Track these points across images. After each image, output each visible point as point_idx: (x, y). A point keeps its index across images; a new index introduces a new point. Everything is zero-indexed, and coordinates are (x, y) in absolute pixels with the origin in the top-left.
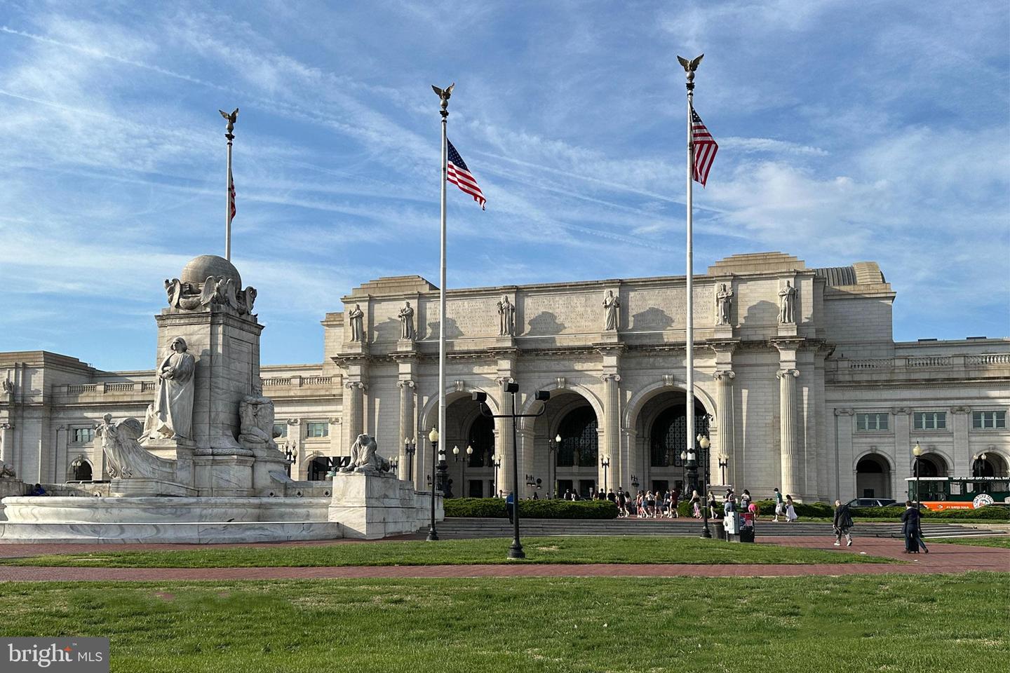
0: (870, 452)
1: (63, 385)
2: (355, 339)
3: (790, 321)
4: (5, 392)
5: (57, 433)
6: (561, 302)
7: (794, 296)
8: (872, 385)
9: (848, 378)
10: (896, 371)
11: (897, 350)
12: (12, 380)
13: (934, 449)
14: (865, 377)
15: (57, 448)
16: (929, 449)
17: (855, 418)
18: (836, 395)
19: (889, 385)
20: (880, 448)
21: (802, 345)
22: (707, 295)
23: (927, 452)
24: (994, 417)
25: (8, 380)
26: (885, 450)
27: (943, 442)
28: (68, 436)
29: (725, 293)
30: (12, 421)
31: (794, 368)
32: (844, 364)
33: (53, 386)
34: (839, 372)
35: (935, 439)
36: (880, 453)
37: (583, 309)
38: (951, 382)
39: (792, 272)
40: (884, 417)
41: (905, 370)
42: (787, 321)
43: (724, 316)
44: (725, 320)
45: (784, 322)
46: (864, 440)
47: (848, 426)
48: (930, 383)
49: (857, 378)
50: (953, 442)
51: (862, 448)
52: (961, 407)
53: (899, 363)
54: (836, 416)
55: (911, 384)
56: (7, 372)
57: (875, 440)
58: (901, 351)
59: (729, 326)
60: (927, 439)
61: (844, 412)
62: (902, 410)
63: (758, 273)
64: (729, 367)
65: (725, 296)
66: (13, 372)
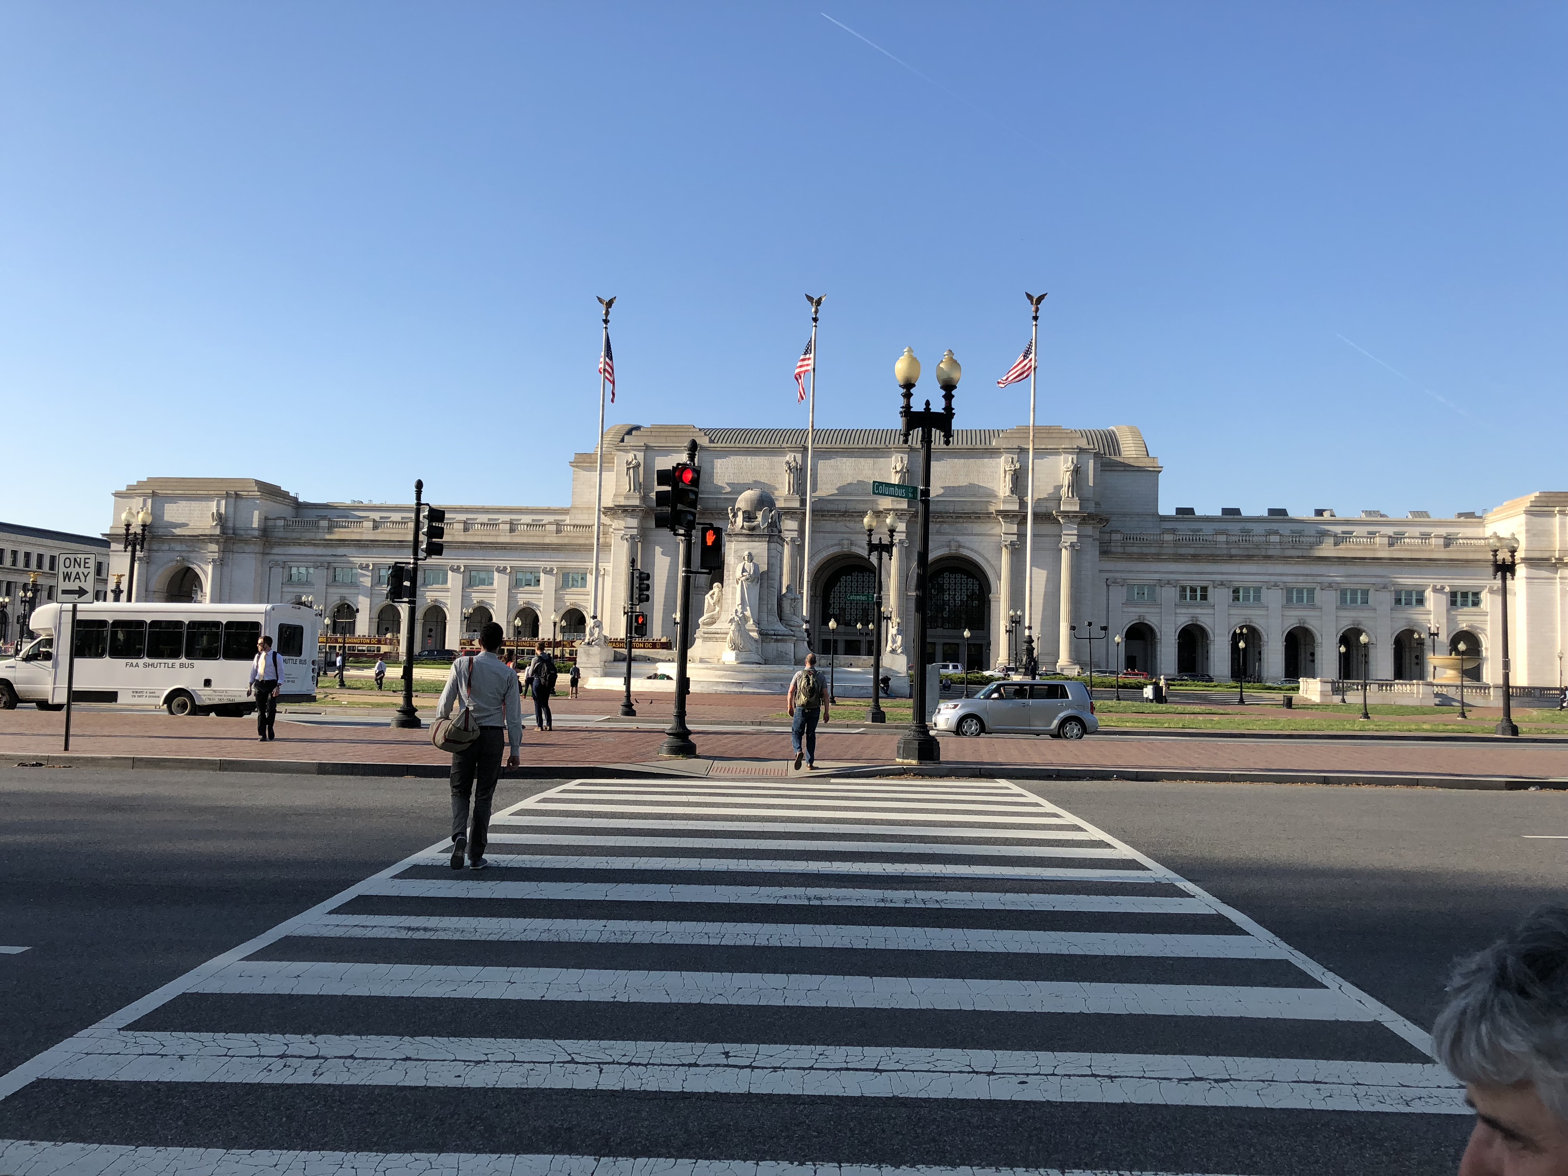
0: (1138, 621)
1: (279, 518)
2: (632, 491)
3: (1073, 496)
4: (214, 524)
5: (270, 570)
6: (848, 464)
7: (1077, 471)
8: (1142, 557)
9: (1120, 550)
10: (1164, 545)
11: (1162, 523)
12: (223, 511)
13: (1197, 621)
14: (1135, 550)
15: (269, 587)
16: (1192, 620)
17: (1125, 588)
18: (1109, 565)
19: (1158, 558)
20: (1147, 618)
21: (1083, 519)
22: (994, 465)
23: (1191, 623)
24: (1252, 592)
25: (218, 511)
26: (1152, 620)
27: (1205, 614)
28: (283, 574)
29: (1013, 466)
30: (221, 556)
31: (1076, 541)
32: (1116, 537)
33: (266, 519)
34: (1112, 544)
35: (1198, 611)
36: (1147, 622)
37: (871, 472)
38: (1213, 558)
39: (1074, 449)
40: (1152, 587)
41: (1173, 545)
42: (1070, 495)
43: (1011, 488)
44: (1012, 492)
45: (1068, 497)
46: (1133, 609)
47: (1118, 595)
48: (1195, 558)
49: (1129, 550)
50: (1214, 614)
51: (1131, 616)
52: (1222, 582)
53: (1168, 537)
54: (1108, 586)
55: (1179, 558)
56: (215, 502)
57: (1143, 610)
58: (1165, 523)
59: (1015, 497)
60: (1191, 611)
61: (1115, 582)
62: (1169, 582)
63: (1043, 447)
64: (1014, 538)
65: (1013, 469)
66: (223, 502)
